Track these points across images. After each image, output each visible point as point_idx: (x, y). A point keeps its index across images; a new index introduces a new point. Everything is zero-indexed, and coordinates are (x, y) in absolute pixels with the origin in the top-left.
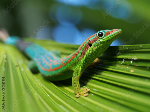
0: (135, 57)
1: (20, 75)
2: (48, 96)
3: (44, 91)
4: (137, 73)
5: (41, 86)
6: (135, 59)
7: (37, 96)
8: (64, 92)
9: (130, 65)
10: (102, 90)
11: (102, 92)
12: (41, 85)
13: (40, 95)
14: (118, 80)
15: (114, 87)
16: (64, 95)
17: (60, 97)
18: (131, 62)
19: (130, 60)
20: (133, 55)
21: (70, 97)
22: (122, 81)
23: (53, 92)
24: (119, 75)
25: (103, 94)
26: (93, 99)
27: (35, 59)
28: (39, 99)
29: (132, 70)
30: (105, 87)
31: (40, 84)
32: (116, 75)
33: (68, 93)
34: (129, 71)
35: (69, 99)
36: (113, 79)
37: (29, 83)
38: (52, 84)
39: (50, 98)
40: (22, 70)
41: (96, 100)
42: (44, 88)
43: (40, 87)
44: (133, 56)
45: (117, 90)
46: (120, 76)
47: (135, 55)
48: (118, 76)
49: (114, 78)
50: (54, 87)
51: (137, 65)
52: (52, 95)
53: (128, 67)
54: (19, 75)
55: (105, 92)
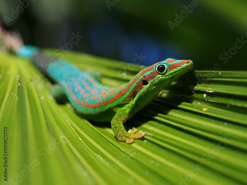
0: (211, 89)
1: (40, 107)
2: (80, 139)
3: (73, 132)
4: (212, 112)
5: (70, 124)
6: (210, 92)
7: (64, 139)
8: (103, 135)
9: (203, 100)
10: (160, 135)
11: (160, 138)
12: (69, 122)
13: (68, 138)
14: (183, 122)
15: (177, 132)
16: (103, 138)
17: (97, 142)
18: (205, 95)
19: (203, 92)
20: (207, 85)
21: (111, 143)
22: (189, 123)
23: (87, 133)
24: (186, 113)
25: (161, 141)
26: (146, 148)
27: (63, 83)
28: (67, 144)
29: (205, 108)
30: (165, 131)
31: (67, 121)
32: (182, 114)
33: (109, 137)
34: (201, 109)
35: (111, 145)
36: (176, 119)
37: (52, 120)
38: (86, 121)
39: (82, 143)
40: (42, 98)
41: (149, 150)
42: (73, 127)
43: (68, 125)
44: (207, 87)
45: (181, 137)
46: (186, 115)
47: (210, 85)
48: (184, 115)
49: (178, 118)
50: (89, 126)
51: (212, 101)
52: (85, 138)
53: (199, 103)
54: (38, 106)
55: (163, 139)
